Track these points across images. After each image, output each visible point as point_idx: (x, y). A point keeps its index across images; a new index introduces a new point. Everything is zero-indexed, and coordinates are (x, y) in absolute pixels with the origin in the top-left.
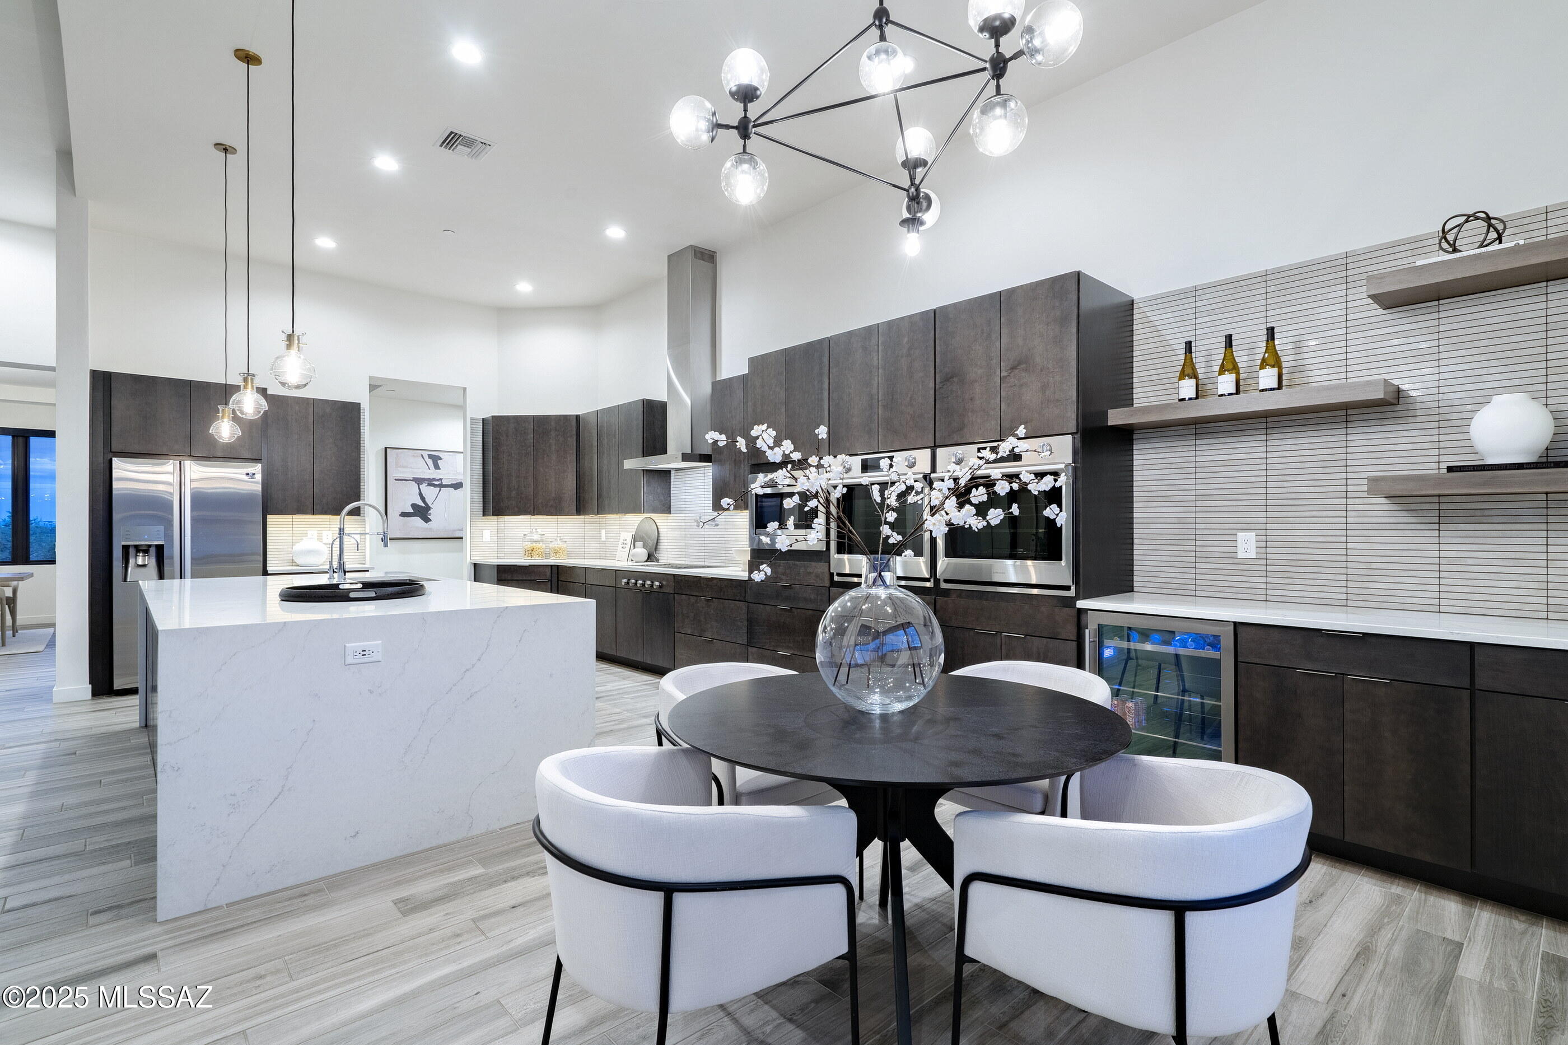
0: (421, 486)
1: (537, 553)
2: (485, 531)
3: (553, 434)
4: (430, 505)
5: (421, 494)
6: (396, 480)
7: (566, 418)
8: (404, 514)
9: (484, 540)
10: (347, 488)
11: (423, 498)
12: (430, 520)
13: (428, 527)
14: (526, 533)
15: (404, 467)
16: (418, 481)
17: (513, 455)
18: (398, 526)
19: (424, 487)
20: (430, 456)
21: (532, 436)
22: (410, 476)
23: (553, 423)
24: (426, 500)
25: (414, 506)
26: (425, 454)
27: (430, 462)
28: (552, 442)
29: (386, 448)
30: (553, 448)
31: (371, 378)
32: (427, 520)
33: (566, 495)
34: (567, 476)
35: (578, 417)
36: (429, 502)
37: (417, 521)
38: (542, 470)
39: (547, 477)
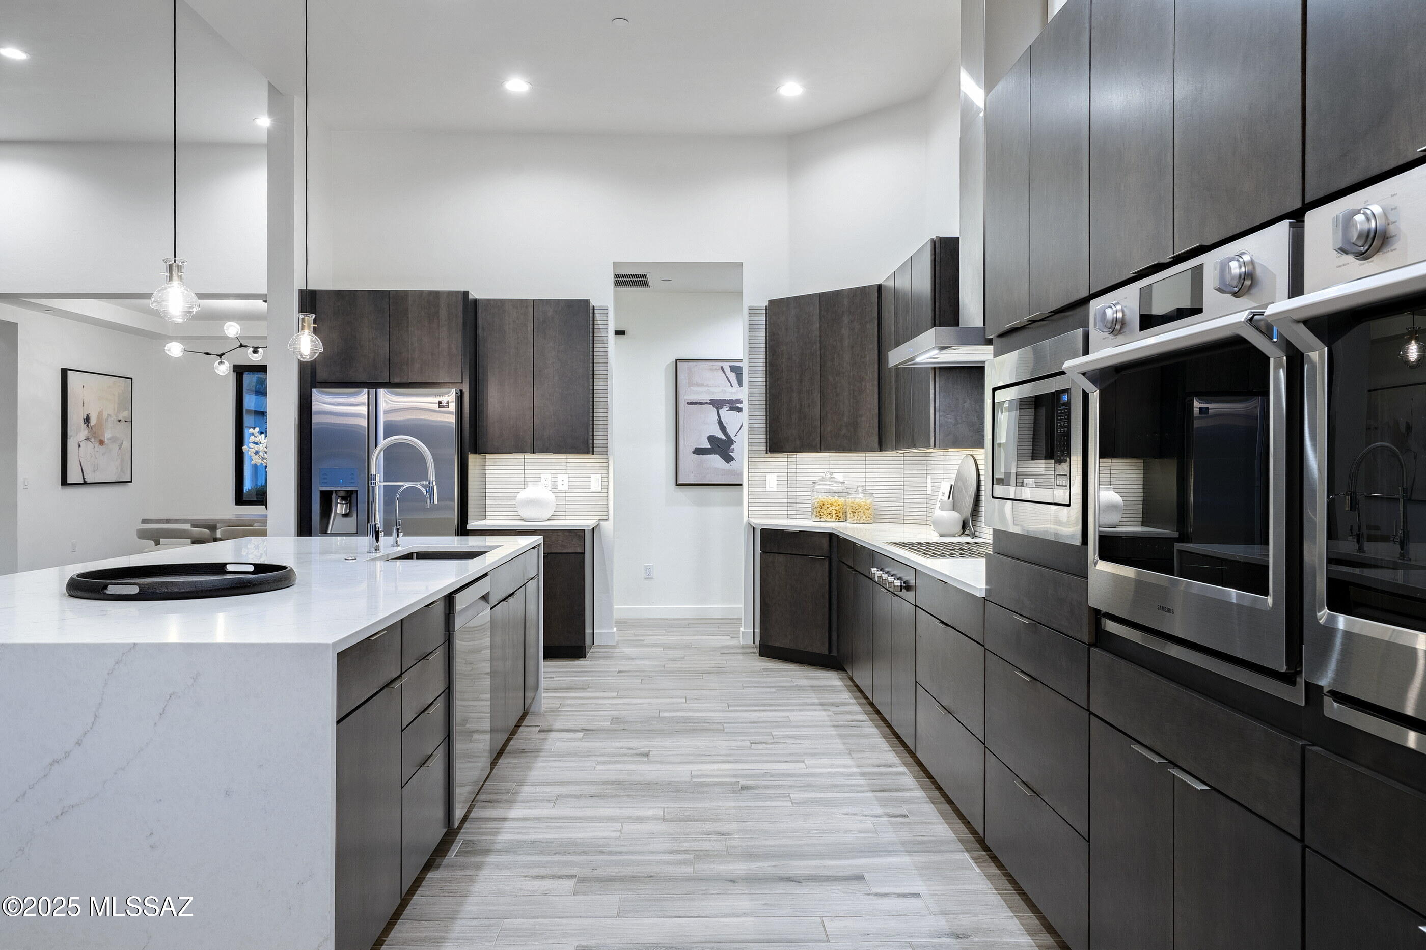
0: (720, 411)
1: (828, 511)
2: (768, 476)
3: (846, 320)
4: (733, 438)
5: (720, 423)
6: (688, 403)
7: (862, 292)
8: (699, 451)
9: (768, 489)
10: (572, 416)
11: (723, 428)
12: (733, 459)
13: (731, 468)
14: (816, 479)
15: (698, 385)
16: (717, 404)
17: (794, 357)
18: (691, 467)
19: (724, 412)
20: (733, 369)
21: (818, 325)
22: (706, 398)
23: (846, 302)
24: (728, 430)
25: (711, 439)
26: (726, 366)
27: (732, 376)
28: (845, 332)
29: (677, 360)
30: (846, 343)
31: (616, 265)
32: (728, 459)
33: (863, 419)
34: (865, 386)
35: (880, 287)
36: (731, 432)
37: (715, 460)
38: (831, 378)
39: (838, 390)
